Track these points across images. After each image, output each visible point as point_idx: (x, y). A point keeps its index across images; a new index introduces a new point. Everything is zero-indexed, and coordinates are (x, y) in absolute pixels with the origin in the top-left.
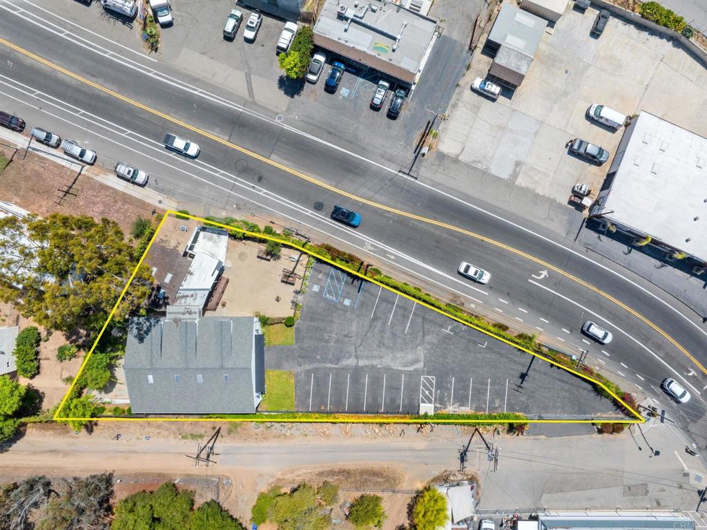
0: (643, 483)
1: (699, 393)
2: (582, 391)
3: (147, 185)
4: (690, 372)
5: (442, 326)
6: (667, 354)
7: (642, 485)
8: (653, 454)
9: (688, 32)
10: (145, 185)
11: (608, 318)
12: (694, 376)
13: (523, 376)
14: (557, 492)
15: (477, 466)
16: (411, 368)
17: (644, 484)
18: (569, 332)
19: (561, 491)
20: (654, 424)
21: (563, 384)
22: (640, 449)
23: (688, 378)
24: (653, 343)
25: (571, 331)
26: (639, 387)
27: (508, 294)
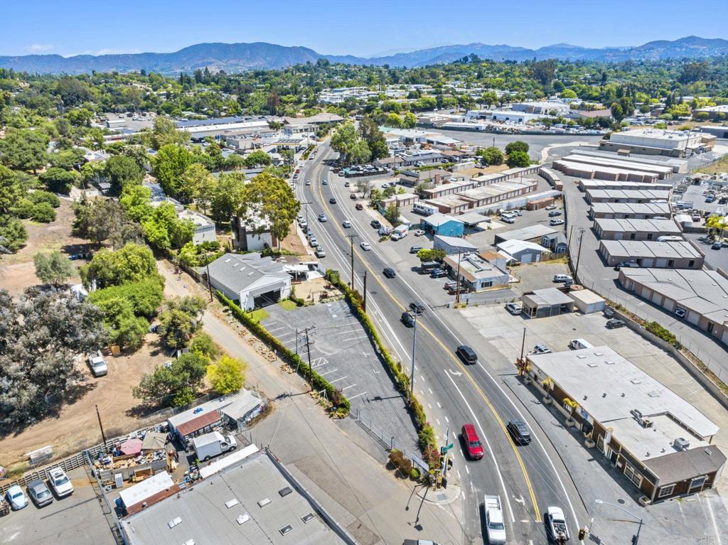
0: (378, 534)
1: (514, 521)
2: (407, 435)
3: (321, 259)
4: (519, 498)
5: (365, 351)
6: (508, 472)
7: (375, 535)
8: (414, 525)
9: (679, 346)
10: (319, 257)
11: (480, 420)
12: (521, 504)
13: (377, 398)
14: (303, 471)
15: (281, 407)
16: (322, 351)
17: (377, 537)
18: (440, 406)
19: (307, 474)
20: (443, 505)
21: (399, 422)
22: (407, 509)
23: (512, 502)
24: (504, 457)
25: (442, 407)
26: (459, 475)
27: (423, 367)
